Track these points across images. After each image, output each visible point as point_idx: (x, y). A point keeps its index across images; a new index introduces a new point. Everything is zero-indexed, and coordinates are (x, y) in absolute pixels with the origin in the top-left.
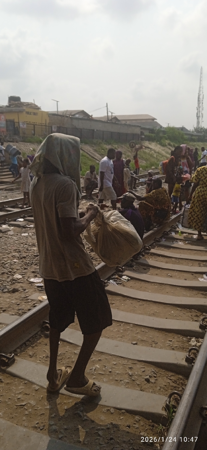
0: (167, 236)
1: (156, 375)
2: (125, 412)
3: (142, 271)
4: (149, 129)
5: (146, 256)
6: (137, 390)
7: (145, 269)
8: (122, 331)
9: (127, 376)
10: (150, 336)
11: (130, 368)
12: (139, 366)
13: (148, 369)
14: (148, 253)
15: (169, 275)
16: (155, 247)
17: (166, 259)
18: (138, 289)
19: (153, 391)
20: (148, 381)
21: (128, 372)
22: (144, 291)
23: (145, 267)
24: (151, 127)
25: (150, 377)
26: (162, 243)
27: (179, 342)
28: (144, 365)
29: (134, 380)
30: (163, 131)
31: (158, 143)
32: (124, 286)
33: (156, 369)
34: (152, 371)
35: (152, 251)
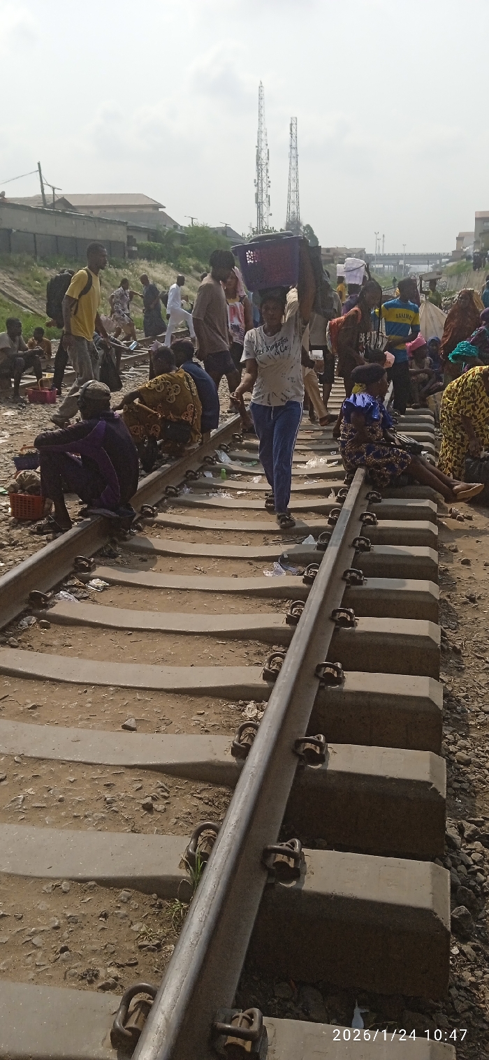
0: (195, 481)
1: (168, 793)
2: (95, 886)
3: (136, 566)
4: (145, 231)
5: (146, 529)
6: (123, 832)
7: (145, 560)
8: (89, 705)
9: (100, 804)
10: (155, 710)
11: (108, 785)
12: (129, 777)
13: (151, 781)
14: (150, 524)
15: (199, 569)
16: (167, 508)
17: (192, 534)
18: (127, 607)
19: (160, 829)
20: (148, 808)
21: (104, 796)
22: (142, 609)
23: (144, 556)
24: (152, 226)
25: (154, 799)
26: (182, 498)
27: (220, 715)
28: (140, 775)
29: (117, 812)
30: (182, 237)
31: (172, 264)
32: (94, 601)
33: (167, 780)
34: (158, 785)
35: (161, 517)
